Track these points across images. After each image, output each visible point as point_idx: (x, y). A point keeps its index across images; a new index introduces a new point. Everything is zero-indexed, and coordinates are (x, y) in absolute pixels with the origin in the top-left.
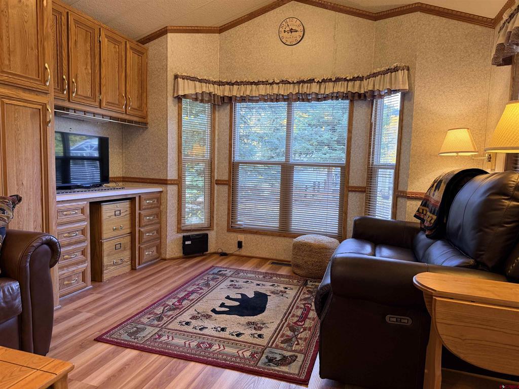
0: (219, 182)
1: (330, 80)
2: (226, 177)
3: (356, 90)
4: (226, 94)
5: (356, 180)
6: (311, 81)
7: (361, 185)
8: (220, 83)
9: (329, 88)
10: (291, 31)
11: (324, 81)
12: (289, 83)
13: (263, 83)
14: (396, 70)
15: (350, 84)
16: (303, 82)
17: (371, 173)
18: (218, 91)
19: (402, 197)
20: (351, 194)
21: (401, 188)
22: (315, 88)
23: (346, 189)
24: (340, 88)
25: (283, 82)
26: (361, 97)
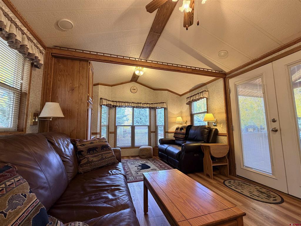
0: (111, 133)
1: (146, 103)
2: (113, 131)
3: (152, 106)
4: (115, 105)
5: (153, 129)
6: (141, 103)
7: (154, 131)
8: (113, 101)
9: (145, 106)
10: (134, 89)
11: (144, 103)
12: (135, 103)
13: (127, 102)
14: (163, 103)
15: (150, 105)
16: (138, 103)
17: (156, 127)
18: (112, 104)
19: (167, 133)
20: (151, 133)
21: (166, 131)
22: (142, 105)
23: (150, 132)
24: (148, 105)
25: (132, 103)
26: (153, 108)
